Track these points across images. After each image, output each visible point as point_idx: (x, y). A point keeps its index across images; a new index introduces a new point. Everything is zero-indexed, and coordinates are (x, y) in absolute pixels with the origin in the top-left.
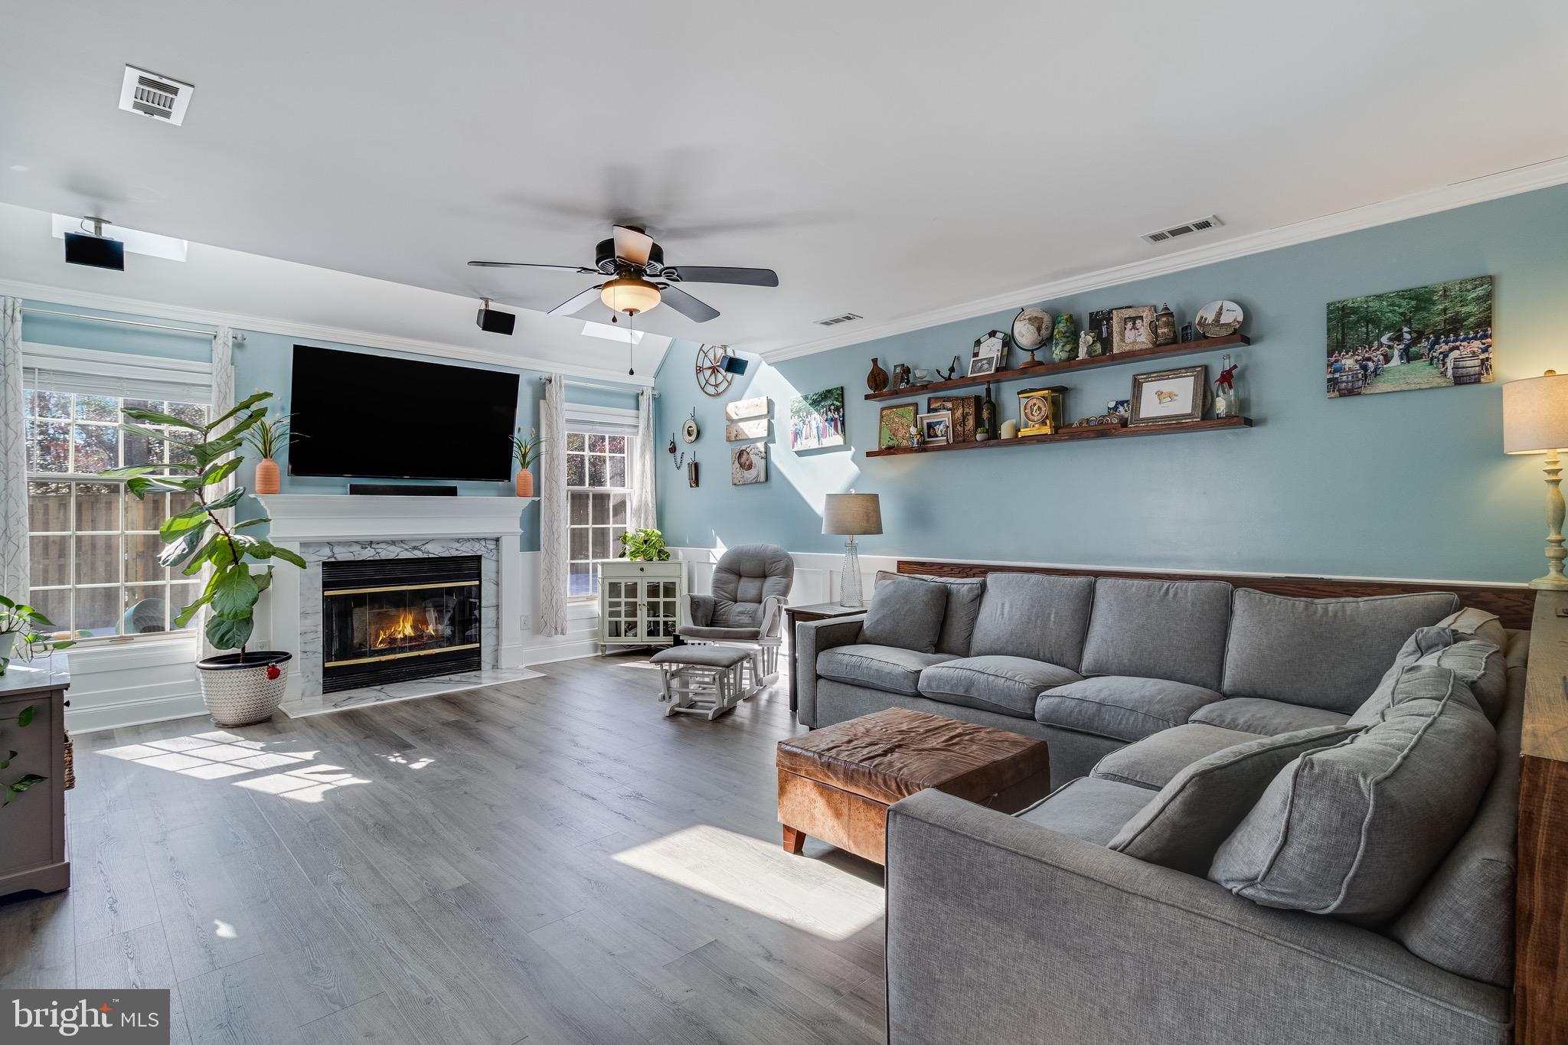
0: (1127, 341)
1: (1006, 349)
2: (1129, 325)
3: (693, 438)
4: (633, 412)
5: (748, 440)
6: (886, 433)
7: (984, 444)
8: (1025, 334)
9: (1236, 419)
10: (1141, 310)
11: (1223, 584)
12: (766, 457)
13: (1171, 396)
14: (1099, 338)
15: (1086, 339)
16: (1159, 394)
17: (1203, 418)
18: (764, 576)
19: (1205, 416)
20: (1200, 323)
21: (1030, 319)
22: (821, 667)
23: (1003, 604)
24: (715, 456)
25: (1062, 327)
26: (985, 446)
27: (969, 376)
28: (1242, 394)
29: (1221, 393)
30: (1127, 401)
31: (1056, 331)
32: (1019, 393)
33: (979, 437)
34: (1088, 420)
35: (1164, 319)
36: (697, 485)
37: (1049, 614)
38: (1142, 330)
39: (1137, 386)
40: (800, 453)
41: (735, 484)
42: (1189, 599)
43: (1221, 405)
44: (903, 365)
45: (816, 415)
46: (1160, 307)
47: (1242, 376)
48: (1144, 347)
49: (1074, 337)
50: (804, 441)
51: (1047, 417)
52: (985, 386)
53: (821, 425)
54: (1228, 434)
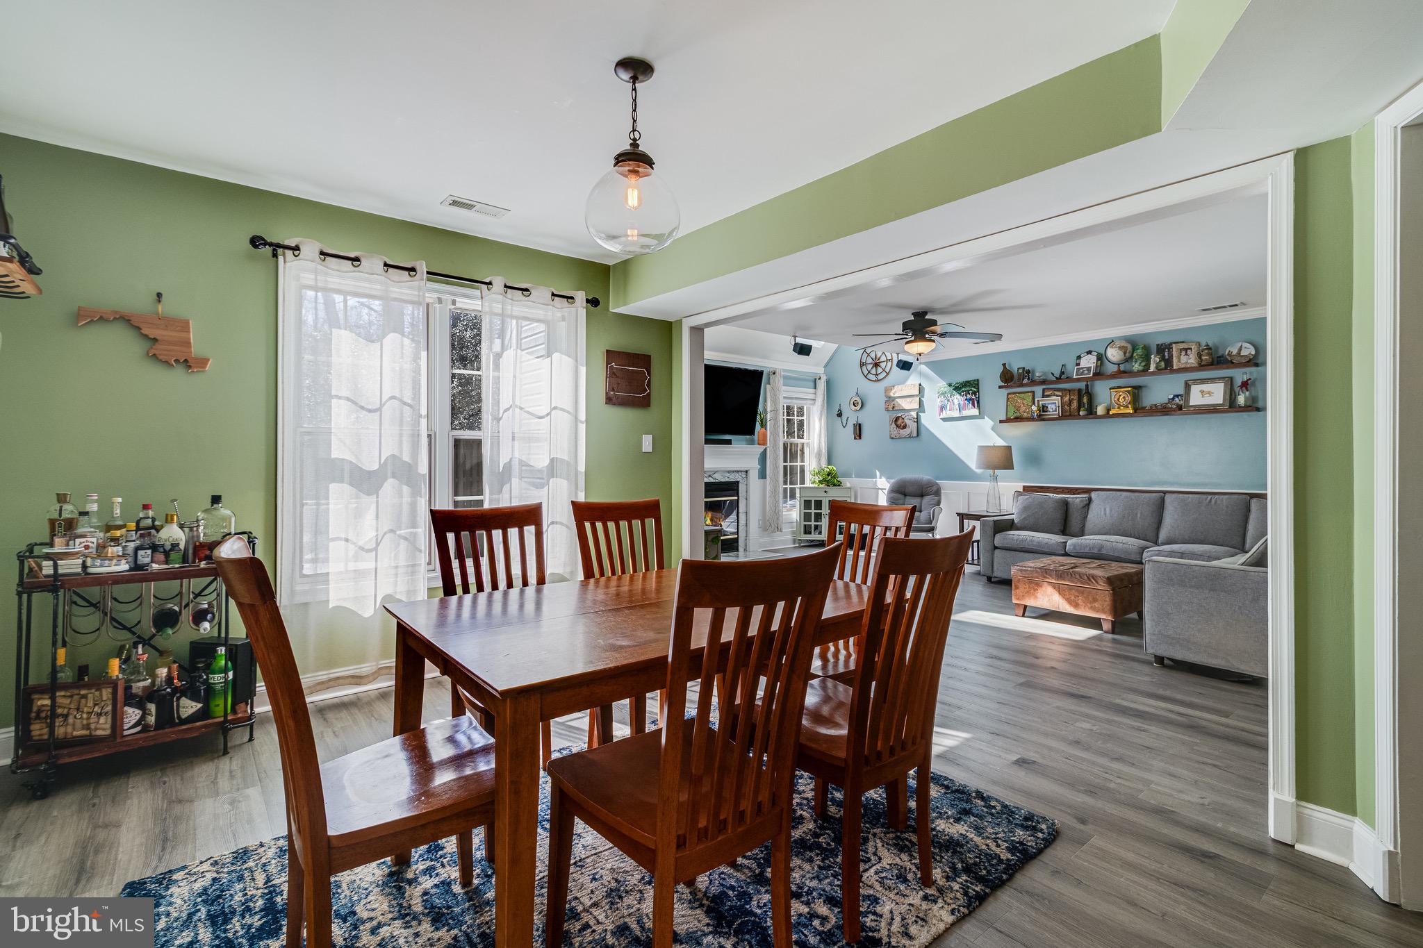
0: (1182, 362)
1: (1099, 362)
2: (1183, 353)
3: (858, 408)
4: (813, 391)
5: (904, 410)
6: (1012, 409)
7: (1084, 417)
8: (1114, 354)
9: (1250, 408)
10: (1190, 344)
11: (1244, 496)
12: (918, 421)
13: (1210, 393)
14: (1163, 358)
15: (1154, 359)
16: (1202, 392)
17: (1230, 407)
18: (922, 496)
19: (1231, 405)
20: (1228, 354)
21: (1119, 347)
22: (997, 543)
23: (1105, 509)
24: (876, 420)
25: (1139, 352)
26: (1086, 419)
27: (1075, 377)
28: (1253, 394)
29: (1241, 393)
30: (1181, 395)
31: (1135, 354)
32: (1110, 389)
33: (1081, 413)
34: (1155, 405)
35: (1206, 351)
36: (860, 437)
37: (1137, 514)
38: (1191, 356)
39: (1187, 387)
40: (945, 420)
41: (892, 438)
42: (1225, 504)
43: (1241, 400)
44: (1024, 368)
45: (957, 396)
46: (1203, 344)
47: (1254, 384)
48: (1193, 365)
49: (1147, 358)
50: (948, 412)
51: (1129, 403)
52: (1085, 383)
53: (962, 403)
54: (1245, 415)
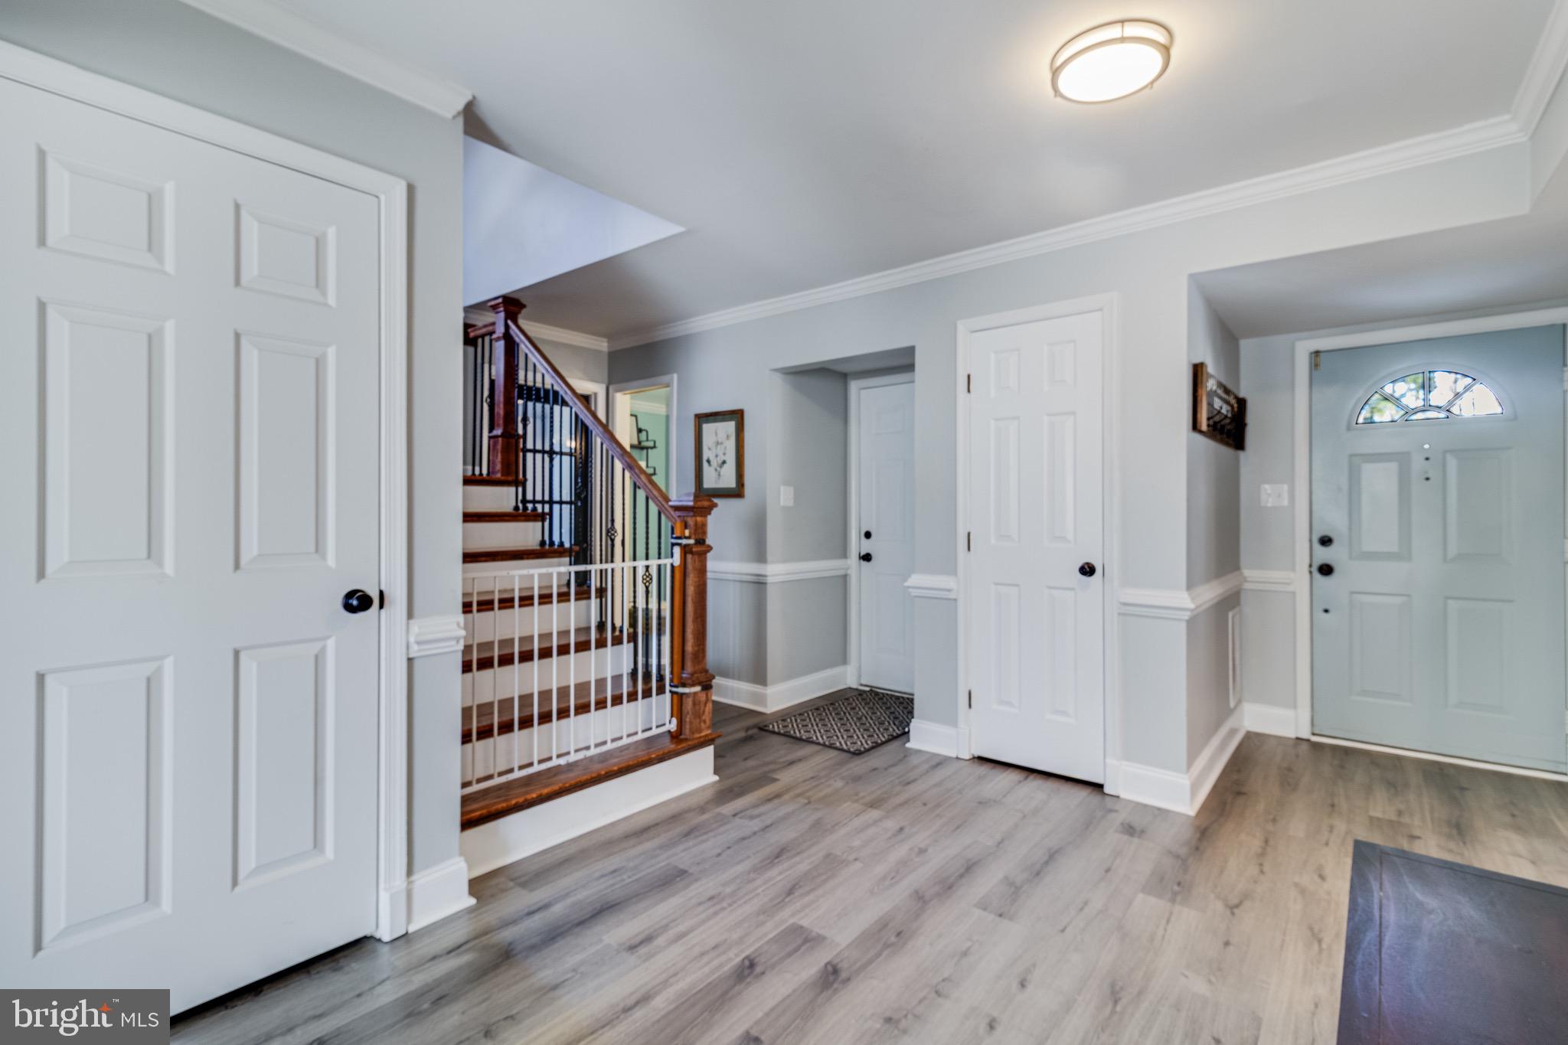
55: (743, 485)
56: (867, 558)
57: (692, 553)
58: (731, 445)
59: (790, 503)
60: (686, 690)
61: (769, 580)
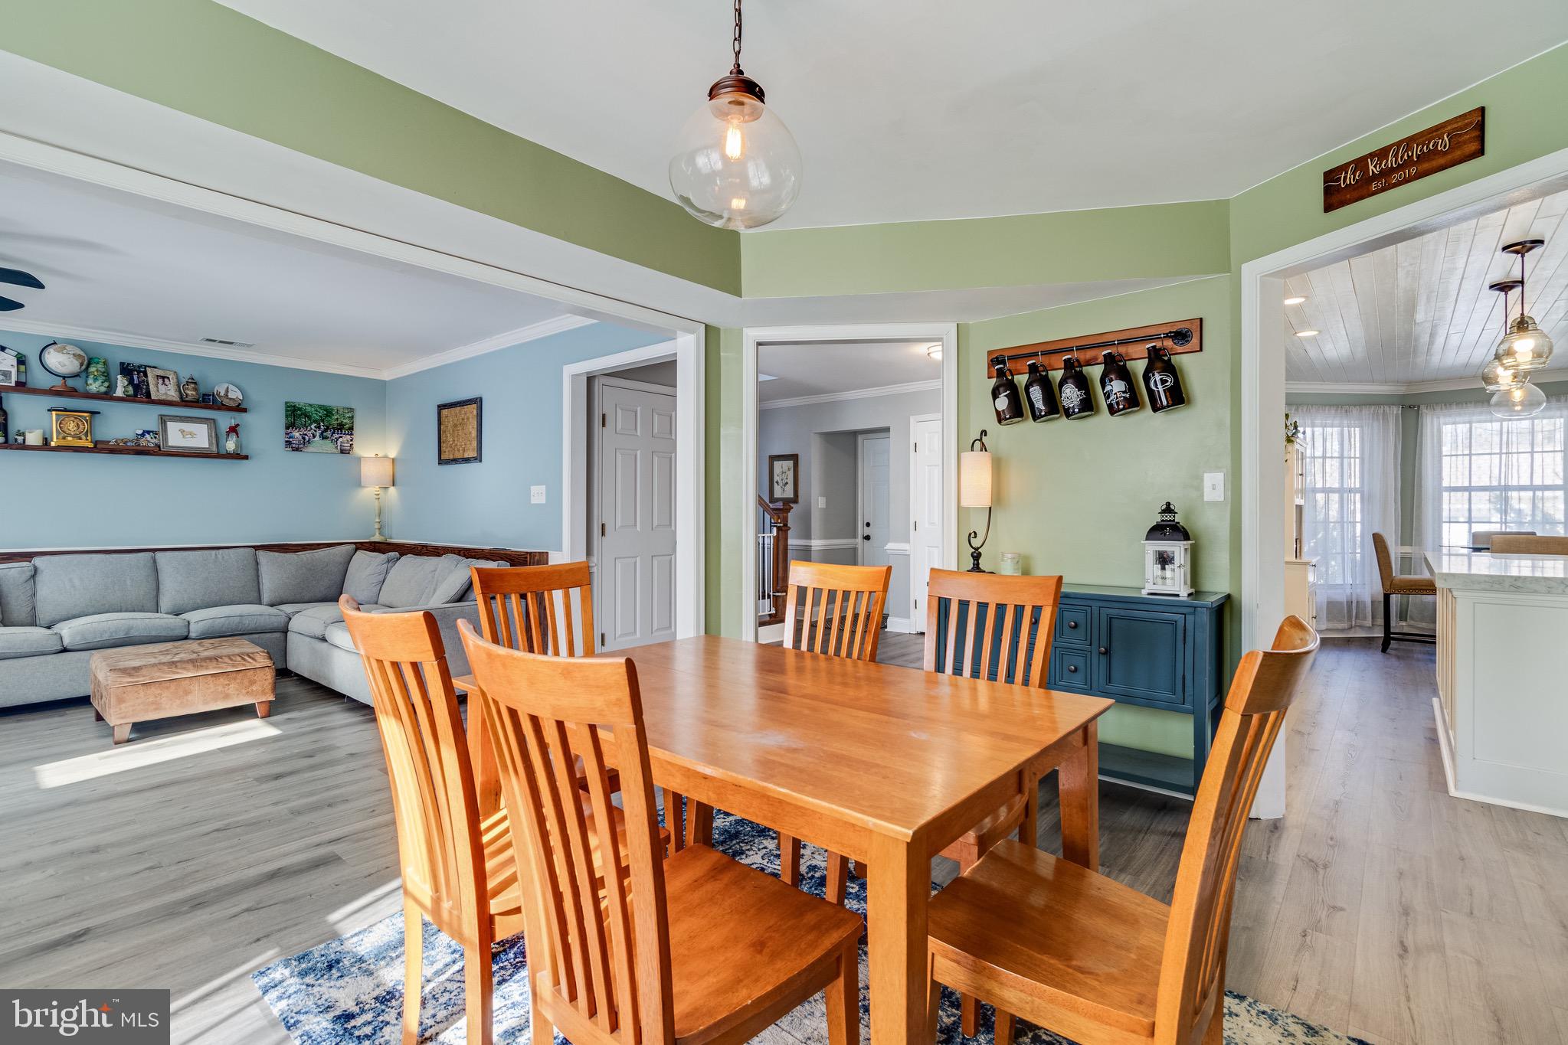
0: (160, 392)
1: (23, 367)
2: (160, 381)
8: (56, 362)
9: (239, 456)
13: (192, 435)
14: (131, 383)
15: (123, 381)
16: (182, 431)
17: (219, 453)
20: (215, 394)
21: (69, 354)
25: (99, 367)
26: (7, 449)
28: (243, 442)
29: (229, 439)
30: (154, 433)
31: (92, 369)
32: (50, 410)
34: (114, 441)
35: (192, 385)
38: (170, 388)
39: (164, 423)
43: (229, 446)
46: (182, 377)
47: (241, 430)
49: (108, 377)
51: (85, 433)
55: (798, 496)
56: (867, 538)
57: (782, 530)
58: (791, 474)
59: (824, 506)
60: (780, 594)
61: (813, 548)
